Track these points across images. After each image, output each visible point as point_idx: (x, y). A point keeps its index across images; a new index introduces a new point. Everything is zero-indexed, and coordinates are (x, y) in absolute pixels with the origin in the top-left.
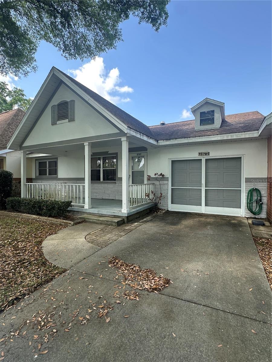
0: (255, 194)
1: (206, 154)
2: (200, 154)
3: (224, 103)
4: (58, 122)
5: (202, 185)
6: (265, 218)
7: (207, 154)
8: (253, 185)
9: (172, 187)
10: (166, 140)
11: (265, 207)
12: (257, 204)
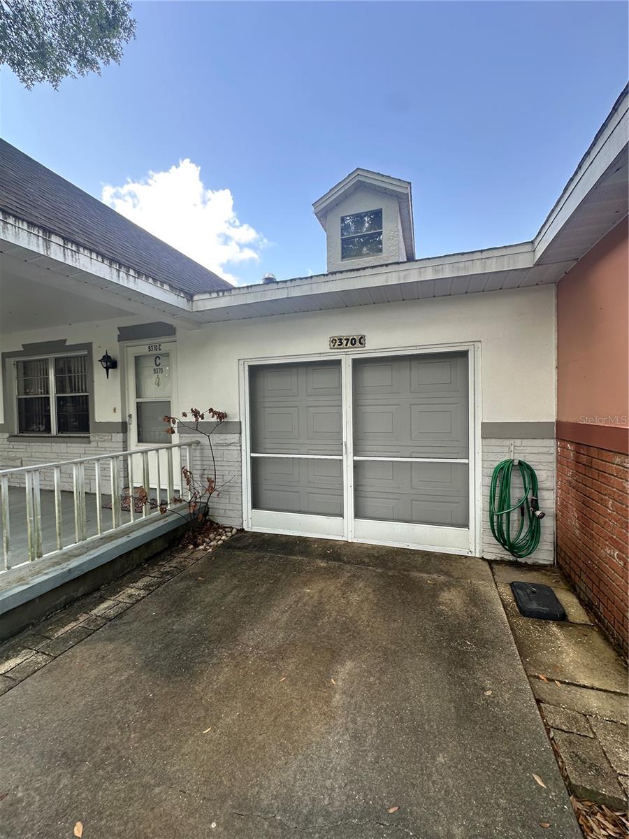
0: (516, 481)
1: (353, 342)
2: (334, 341)
3: (410, 183)
5: (344, 447)
6: (551, 565)
7: (359, 341)
8: (506, 450)
9: (253, 455)
10: (218, 292)
11: (548, 525)
12: (523, 514)
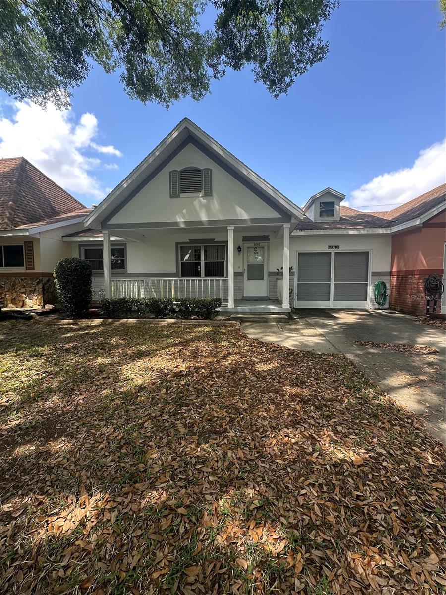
1: (336, 247)
2: (330, 247)
4: (182, 195)
5: (331, 279)
8: (380, 279)
9: (298, 283)
12: (382, 295)
